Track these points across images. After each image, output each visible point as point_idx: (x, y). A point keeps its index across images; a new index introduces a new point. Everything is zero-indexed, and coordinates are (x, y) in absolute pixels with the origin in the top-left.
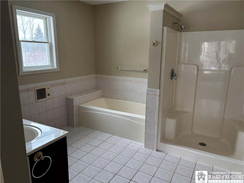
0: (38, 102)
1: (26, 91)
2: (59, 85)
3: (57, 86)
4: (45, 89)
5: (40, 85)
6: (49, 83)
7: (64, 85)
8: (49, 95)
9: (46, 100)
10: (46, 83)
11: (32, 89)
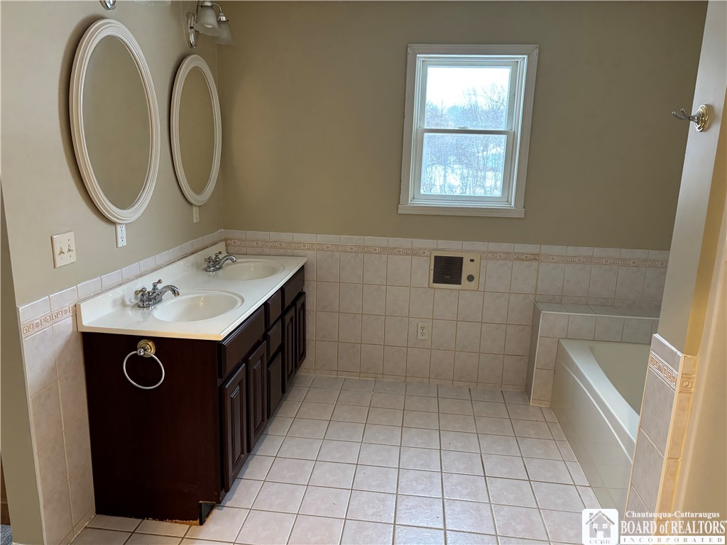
0: (435, 289)
1: (407, 254)
2: (515, 259)
3: (504, 259)
4: (461, 259)
5: (450, 248)
6: (480, 246)
7: (535, 264)
8: (471, 278)
9: (459, 290)
10: (467, 245)
11: (424, 252)
